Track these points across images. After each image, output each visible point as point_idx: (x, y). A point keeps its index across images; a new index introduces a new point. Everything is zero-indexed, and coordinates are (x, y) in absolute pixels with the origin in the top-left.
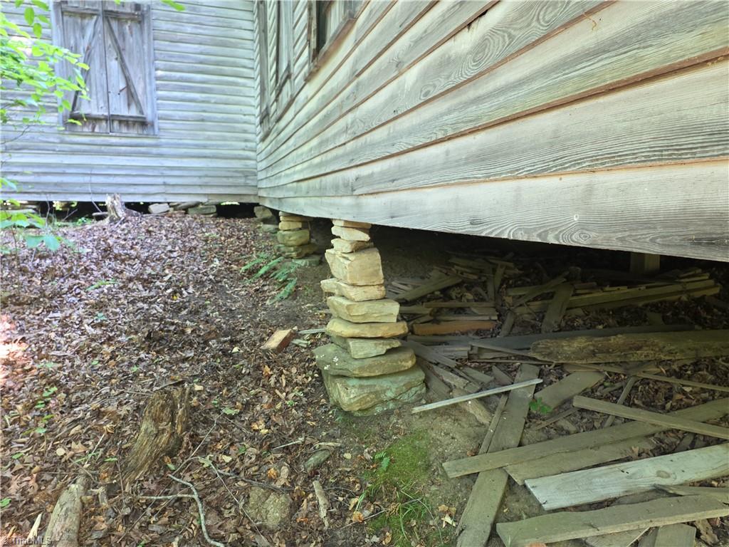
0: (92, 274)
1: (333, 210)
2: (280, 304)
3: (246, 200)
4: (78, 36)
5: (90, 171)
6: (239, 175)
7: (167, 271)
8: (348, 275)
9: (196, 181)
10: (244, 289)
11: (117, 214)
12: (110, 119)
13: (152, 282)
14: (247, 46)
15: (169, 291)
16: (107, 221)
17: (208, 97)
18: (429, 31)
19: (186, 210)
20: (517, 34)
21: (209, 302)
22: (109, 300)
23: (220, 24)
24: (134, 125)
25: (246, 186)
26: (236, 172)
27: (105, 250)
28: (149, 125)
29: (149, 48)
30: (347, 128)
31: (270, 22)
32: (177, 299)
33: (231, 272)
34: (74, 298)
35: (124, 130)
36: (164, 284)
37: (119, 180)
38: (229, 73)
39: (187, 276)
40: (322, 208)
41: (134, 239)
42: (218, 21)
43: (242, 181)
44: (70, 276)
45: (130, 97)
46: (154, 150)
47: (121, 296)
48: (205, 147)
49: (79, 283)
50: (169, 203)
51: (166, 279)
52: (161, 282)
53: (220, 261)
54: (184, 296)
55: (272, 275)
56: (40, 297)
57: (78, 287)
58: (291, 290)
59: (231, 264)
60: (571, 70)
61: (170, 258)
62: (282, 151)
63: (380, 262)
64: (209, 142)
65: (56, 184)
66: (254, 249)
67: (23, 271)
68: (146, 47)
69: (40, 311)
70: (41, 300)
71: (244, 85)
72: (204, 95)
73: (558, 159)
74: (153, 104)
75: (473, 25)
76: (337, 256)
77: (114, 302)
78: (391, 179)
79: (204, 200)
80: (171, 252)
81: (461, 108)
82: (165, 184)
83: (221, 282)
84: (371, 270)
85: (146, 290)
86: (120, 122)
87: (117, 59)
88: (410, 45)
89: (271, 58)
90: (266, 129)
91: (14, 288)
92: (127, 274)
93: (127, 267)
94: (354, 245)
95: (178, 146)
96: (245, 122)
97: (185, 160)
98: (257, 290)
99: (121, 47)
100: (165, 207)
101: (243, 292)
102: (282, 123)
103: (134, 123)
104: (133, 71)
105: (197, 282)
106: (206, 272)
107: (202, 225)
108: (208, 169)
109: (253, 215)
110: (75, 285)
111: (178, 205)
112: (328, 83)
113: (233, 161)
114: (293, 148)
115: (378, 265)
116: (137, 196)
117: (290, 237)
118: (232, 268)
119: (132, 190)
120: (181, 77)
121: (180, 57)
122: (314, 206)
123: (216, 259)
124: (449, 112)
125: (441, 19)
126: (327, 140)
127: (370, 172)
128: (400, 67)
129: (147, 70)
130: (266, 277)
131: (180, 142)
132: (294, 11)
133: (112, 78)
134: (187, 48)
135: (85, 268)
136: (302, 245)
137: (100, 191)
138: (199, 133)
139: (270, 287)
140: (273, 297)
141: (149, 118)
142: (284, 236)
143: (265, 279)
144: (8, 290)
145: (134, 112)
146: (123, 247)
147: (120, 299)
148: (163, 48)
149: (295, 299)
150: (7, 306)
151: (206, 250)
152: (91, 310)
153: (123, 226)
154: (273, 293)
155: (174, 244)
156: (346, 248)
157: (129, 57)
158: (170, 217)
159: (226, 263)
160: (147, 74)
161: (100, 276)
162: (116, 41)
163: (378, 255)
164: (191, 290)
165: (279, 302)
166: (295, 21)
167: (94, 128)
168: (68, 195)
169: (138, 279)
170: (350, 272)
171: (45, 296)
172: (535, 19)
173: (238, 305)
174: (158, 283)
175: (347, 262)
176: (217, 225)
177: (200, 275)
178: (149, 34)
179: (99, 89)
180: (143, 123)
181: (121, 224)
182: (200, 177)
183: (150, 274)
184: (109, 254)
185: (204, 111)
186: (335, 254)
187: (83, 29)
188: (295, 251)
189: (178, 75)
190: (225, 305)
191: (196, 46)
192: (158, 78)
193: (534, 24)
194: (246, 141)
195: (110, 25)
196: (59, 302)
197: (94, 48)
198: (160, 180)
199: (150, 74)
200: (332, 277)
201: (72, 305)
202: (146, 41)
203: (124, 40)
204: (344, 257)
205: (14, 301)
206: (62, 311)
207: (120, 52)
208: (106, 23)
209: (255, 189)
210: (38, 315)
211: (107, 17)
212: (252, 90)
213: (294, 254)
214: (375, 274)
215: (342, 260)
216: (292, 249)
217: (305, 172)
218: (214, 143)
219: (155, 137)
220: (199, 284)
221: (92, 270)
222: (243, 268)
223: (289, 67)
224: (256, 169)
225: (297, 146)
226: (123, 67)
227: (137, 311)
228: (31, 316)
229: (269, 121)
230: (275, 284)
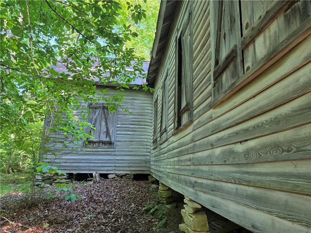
0: (85, 209)
1: (185, 192)
2: (159, 230)
3: (145, 173)
4: (93, 115)
5: (89, 161)
6: (143, 162)
7: (113, 209)
8: (192, 225)
9: (127, 165)
10: (144, 220)
11: (96, 179)
12: (99, 142)
13: (107, 214)
14: (150, 115)
15: (113, 220)
16: (92, 182)
17: (135, 133)
18: (224, 138)
19: (121, 177)
20: (263, 155)
21: (129, 227)
22: (90, 223)
23: (141, 109)
24: (107, 144)
25: (146, 167)
26: (142, 161)
27: (91, 198)
28: (112, 144)
29: (116, 117)
30: (190, 159)
31: (159, 109)
32: (117, 224)
33: (139, 210)
34: (77, 222)
35: (103, 146)
36: (111, 216)
37: (99, 165)
38: (143, 124)
39: (121, 212)
40: (179, 188)
41: (101, 192)
42: (140, 108)
43: (144, 165)
44: (77, 210)
45: (107, 134)
46: (113, 153)
47: (95, 222)
48: (132, 151)
49: (80, 214)
50: (115, 174)
51: (113, 213)
52: (110, 215)
53: (134, 204)
54: (119, 223)
55: (156, 213)
56: (65, 220)
57: (79, 216)
58: (164, 222)
59: (139, 206)
60: (289, 179)
61: (115, 202)
62: (162, 157)
63: (206, 219)
64: (133, 150)
65: (76, 167)
66: (148, 198)
67: (60, 207)
68: (115, 117)
69: (64, 228)
70: (65, 222)
71: (148, 129)
72: (133, 133)
73: (290, 215)
74: (115, 136)
75: (242, 143)
76: (186, 214)
77: (92, 224)
78: (211, 189)
79: (129, 172)
80: (115, 199)
81: (242, 173)
82: (115, 166)
83: (134, 215)
84: (203, 223)
85: (104, 219)
86: (103, 143)
87: (105, 121)
88: (216, 140)
89: (159, 121)
90: (155, 146)
91: (56, 215)
92: (98, 210)
93: (98, 206)
94: (194, 210)
95: (122, 151)
96: (147, 142)
97: (124, 157)
98: (149, 221)
99: (107, 118)
100: (114, 176)
101: (143, 222)
102: (162, 146)
103: (107, 143)
104: (110, 125)
105: (124, 215)
106: (128, 210)
107: (128, 185)
108: (132, 160)
109: (147, 179)
110: (78, 215)
111: (119, 175)
112: (182, 139)
113: (142, 157)
114: (167, 158)
115: (206, 221)
116: (104, 171)
117: (163, 194)
118: (139, 208)
119: (103, 169)
120: (126, 127)
121: (126, 120)
122: (175, 185)
123: (132, 203)
124: (236, 172)
125: (229, 136)
126: (182, 161)
127: (202, 182)
128: (212, 146)
129: (114, 125)
130: (153, 214)
131: (123, 150)
132: (168, 110)
133: (102, 128)
134: (129, 117)
135: (83, 206)
136: (168, 198)
137: (91, 169)
138: (129, 146)
139: (155, 220)
140: (156, 225)
141: (113, 142)
142: (161, 193)
143: (153, 215)
144: (54, 216)
145: (108, 139)
146: (97, 195)
147: (94, 223)
148: (121, 117)
149: (166, 228)
150: (53, 224)
151: (129, 198)
152: (83, 228)
153: (98, 185)
154: (156, 223)
155: (116, 195)
156: (191, 211)
157: (109, 121)
158: (115, 181)
159: (137, 206)
160: (114, 126)
161: (88, 210)
162: (105, 116)
163: (206, 216)
164: (122, 220)
165: (159, 228)
166: (169, 113)
167: (93, 146)
168: (80, 171)
169: (102, 213)
170: (193, 224)
171: (67, 220)
172: (269, 152)
173: (141, 229)
174: (109, 215)
175: (192, 219)
176: (133, 185)
177: (126, 212)
178: (116, 113)
179: (97, 132)
180: (110, 143)
181: (97, 184)
182: (128, 163)
183: (107, 211)
184: (92, 199)
185: (133, 138)
186: (185, 213)
187: (95, 112)
188: (166, 200)
189: (125, 126)
190: (136, 229)
191: (132, 116)
192: (117, 127)
193: (268, 154)
194: (147, 149)
195: (104, 111)
196: (71, 223)
197: (98, 118)
198: (113, 165)
199: (115, 126)
200: (184, 223)
201: (76, 226)
202: (115, 115)
203: (108, 115)
204: (190, 216)
205: (55, 222)
206: (72, 228)
207: (106, 119)
208: (103, 110)
209: (149, 168)
210: (63, 229)
211: (104, 109)
212: (151, 130)
213: (165, 202)
214: (204, 225)
215: (189, 217)
216: (164, 199)
217: (172, 170)
218: (135, 150)
219: (114, 148)
220: (126, 216)
221: (85, 207)
222: (144, 209)
223: (166, 128)
224: (150, 160)
225: (168, 158)
226: (107, 124)
227: (100, 230)
228: (61, 230)
229: (156, 143)
230: (157, 218)
